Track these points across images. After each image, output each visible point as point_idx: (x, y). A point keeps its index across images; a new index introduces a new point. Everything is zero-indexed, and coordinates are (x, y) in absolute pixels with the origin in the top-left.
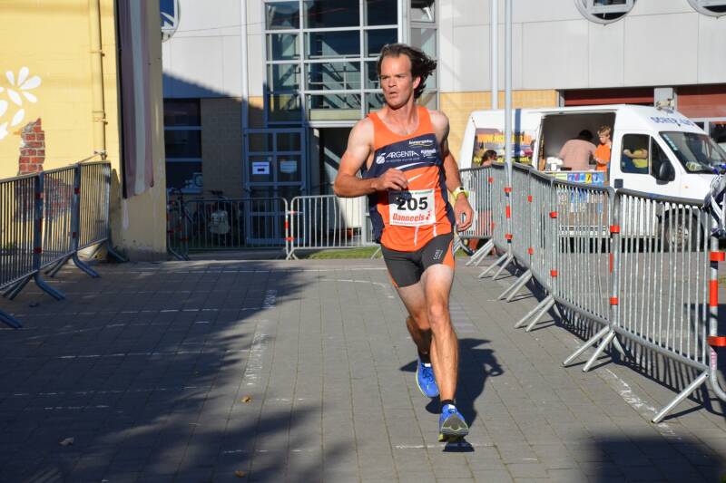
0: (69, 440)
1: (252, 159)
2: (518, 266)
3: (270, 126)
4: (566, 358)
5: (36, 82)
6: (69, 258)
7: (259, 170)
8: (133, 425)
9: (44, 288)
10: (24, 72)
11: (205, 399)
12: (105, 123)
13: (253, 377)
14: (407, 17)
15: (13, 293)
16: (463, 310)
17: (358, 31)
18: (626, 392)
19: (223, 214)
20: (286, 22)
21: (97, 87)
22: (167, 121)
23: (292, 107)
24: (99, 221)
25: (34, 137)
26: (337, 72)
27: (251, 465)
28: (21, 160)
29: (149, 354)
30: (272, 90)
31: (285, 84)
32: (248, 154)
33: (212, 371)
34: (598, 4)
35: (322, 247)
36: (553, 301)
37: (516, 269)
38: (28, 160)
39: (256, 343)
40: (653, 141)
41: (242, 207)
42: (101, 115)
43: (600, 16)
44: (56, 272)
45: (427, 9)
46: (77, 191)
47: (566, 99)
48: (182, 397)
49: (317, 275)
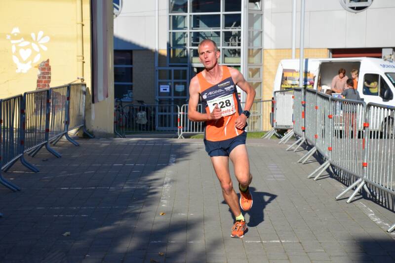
0: (67, 233)
1: (160, 83)
2: (308, 145)
3: (170, 66)
4: (337, 196)
5: (47, 39)
6: (63, 135)
7: (164, 90)
8: (101, 226)
9: (50, 151)
10: (41, 34)
11: (140, 213)
12: (84, 62)
13: (165, 201)
14: (246, 7)
15: (34, 153)
16: (278, 168)
17: (219, 15)
18: (371, 215)
19: (144, 113)
20: (180, 9)
21: (80, 42)
22: (115, 62)
23: (183, 56)
24: (80, 115)
25: (45, 69)
26: (207, 37)
27: (167, 249)
28: (38, 81)
29: (108, 188)
30: (172, 46)
31: (179, 43)
32: (158, 81)
33: (144, 198)
34: (352, 2)
35: (197, 132)
36: (329, 164)
37: (307, 146)
38: (41, 81)
39: (166, 184)
40: (381, 77)
41: (154, 110)
42: (81, 58)
43: (353, 8)
44: (56, 143)
45: (257, 3)
46: (68, 99)
47: (333, 53)
48: (127, 212)
49: (197, 147)
